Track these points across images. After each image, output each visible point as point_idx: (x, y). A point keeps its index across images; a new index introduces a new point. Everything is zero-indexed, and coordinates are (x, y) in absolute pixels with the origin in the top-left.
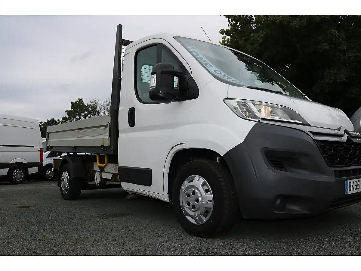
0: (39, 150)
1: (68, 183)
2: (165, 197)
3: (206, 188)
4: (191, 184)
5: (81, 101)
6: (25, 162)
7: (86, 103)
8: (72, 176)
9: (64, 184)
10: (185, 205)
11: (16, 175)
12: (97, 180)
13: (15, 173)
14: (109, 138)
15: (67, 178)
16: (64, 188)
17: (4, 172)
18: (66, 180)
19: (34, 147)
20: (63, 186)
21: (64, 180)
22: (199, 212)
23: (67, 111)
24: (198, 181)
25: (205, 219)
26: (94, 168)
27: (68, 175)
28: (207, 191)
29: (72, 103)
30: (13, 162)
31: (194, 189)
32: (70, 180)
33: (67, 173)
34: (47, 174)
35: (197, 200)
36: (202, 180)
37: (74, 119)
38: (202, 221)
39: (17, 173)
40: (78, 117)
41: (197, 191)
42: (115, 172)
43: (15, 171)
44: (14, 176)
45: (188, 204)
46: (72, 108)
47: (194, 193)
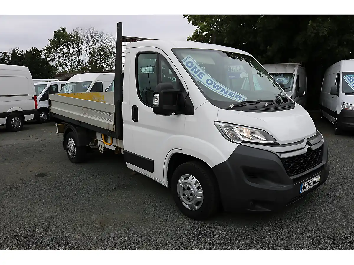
0: (33, 98)
1: (74, 149)
2: (165, 183)
3: (198, 185)
4: (186, 181)
5: (64, 30)
6: (21, 110)
7: (69, 32)
8: (78, 145)
9: (71, 150)
10: (181, 195)
11: (14, 123)
12: (101, 148)
13: (13, 121)
14: (114, 125)
15: (74, 145)
16: (71, 153)
17: (2, 121)
18: (72, 147)
19: (28, 95)
20: (70, 152)
21: (70, 146)
22: (192, 202)
23: (50, 41)
24: (192, 180)
25: (197, 208)
26: (97, 137)
27: (73, 143)
28: (198, 188)
29: (55, 31)
30: (10, 111)
31: (189, 186)
32: (76, 147)
33: (72, 141)
34: (41, 117)
35: (191, 194)
36: (195, 180)
37: (57, 48)
38: (195, 208)
39: (15, 121)
40: (61, 47)
41: (191, 188)
42: (117, 146)
43: (13, 120)
44: (13, 124)
45: (184, 195)
46: (54, 38)
47: (189, 188)
